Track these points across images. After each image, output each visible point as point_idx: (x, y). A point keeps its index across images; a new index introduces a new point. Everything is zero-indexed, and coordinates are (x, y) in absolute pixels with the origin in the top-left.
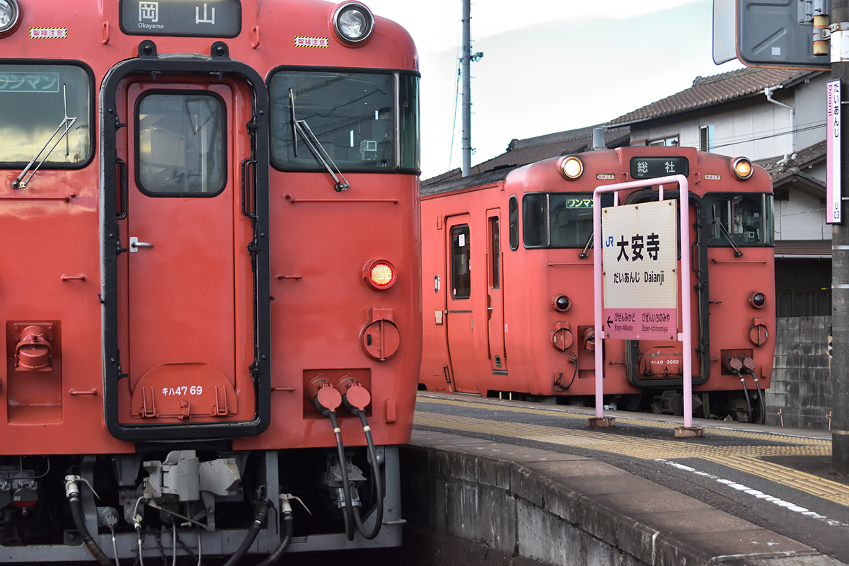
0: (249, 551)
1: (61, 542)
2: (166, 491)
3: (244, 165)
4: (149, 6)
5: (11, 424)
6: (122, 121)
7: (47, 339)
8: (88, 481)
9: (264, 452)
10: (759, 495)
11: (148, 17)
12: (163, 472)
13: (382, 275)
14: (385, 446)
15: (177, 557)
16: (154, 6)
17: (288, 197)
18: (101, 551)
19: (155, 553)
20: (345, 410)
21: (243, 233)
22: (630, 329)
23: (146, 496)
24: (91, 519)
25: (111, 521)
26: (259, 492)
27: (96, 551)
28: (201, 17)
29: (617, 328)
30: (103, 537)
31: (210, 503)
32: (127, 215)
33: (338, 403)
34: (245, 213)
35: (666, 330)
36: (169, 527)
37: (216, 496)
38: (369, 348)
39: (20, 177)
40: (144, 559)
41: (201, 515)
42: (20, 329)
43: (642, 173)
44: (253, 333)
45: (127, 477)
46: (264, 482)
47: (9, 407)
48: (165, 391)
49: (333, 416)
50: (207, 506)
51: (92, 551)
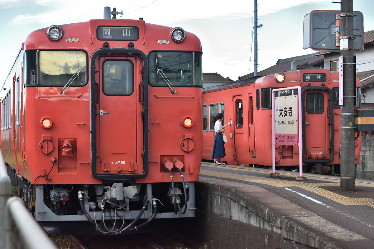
0: (141, 218)
1: (76, 214)
2: (112, 197)
3: (139, 85)
4: (107, 30)
5: (59, 174)
6: (97, 70)
7: (72, 144)
8: (86, 193)
9: (147, 184)
10: (309, 198)
11: (107, 34)
12: (111, 190)
13: (188, 123)
14: (189, 182)
15: (116, 220)
16: (109, 30)
17: (155, 96)
18: (90, 217)
19: (109, 218)
20: (175, 170)
21: (140, 108)
22: (283, 141)
23: (105, 198)
24: (87, 206)
25: (94, 207)
26: (145, 197)
27: (88, 217)
28: (125, 34)
29: (280, 141)
30: (91, 212)
31: (127, 201)
32: (99, 102)
33: (172, 167)
34: (140, 101)
35: (294, 141)
36: (114, 209)
37: (130, 199)
38: (183, 148)
39: (63, 89)
40: (105, 220)
41: (124, 205)
42: (63, 141)
43: (308, 80)
44: (143, 143)
45: (99, 192)
46: (147, 194)
47: (59, 168)
48: (112, 162)
49: (170, 171)
50: (126, 202)
51: (87, 217)
